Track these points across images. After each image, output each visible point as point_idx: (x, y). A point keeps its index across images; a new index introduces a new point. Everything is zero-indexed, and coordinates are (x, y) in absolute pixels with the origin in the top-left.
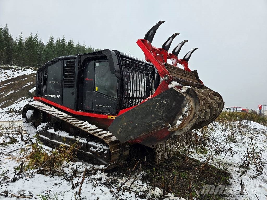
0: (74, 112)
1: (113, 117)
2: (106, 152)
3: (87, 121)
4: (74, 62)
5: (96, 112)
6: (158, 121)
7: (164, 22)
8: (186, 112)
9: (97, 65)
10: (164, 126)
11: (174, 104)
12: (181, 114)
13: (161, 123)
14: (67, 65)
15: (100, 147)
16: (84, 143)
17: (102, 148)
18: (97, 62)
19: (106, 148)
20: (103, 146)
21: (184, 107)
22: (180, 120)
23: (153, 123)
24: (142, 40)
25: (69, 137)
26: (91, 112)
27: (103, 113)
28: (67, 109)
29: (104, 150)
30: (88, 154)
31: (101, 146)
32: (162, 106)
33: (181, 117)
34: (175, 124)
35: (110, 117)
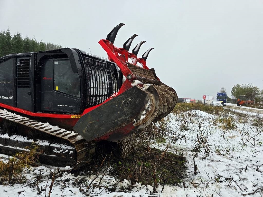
0: (31, 114)
1: (77, 116)
2: (71, 152)
3: (47, 123)
4: (29, 60)
5: (57, 113)
6: (124, 118)
7: (124, 24)
8: (148, 107)
9: (56, 63)
10: (130, 122)
11: (138, 101)
12: (144, 109)
13: (126, 119)
14: (20, 63)
15: (65, 148)
16: (45, 146)
17: (66, 149)
18: (56, 61)
19: (71, 148)
20: (67, 146)
21: (147, 102)
22: (144, 115)
23: (119, 119)
24: (104, 41)
25: (28, 141)
26: (52, 112)
27: (65, 113)
28: (23, 111)
29: (70, 150)
30: (51, 156)
31: (66, 146)
32: (127, 103)
33: (144, 112)
34: (139, 119)
35: (73, 117)
